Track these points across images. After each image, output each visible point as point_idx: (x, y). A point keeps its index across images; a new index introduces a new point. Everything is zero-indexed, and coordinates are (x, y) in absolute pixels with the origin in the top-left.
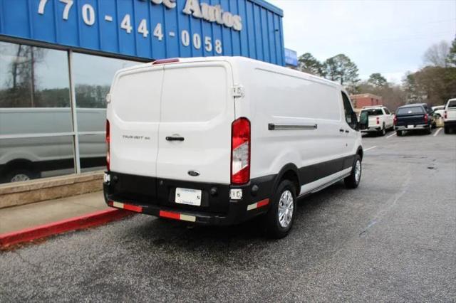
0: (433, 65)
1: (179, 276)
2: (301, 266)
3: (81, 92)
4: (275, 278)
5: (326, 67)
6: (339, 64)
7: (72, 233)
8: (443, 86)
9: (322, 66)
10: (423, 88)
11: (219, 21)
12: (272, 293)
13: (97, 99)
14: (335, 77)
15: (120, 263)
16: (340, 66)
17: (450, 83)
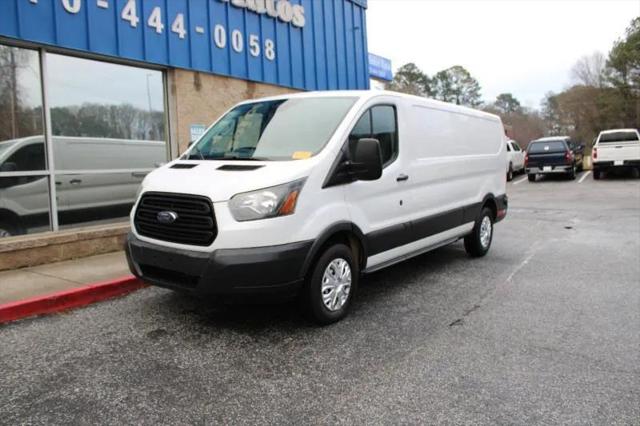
0: (583, 83)
1: (174, 386)
2: (356, 373)
3: (92, 115)
4: (315, 391)
5: (436, 83)
6: (454, 79)
7: (32, 320)
8: (596, 113)
9: (430, 82)
10: (569, 115)
11: (271, 12)
12: (305, 415)
13: (110, 124)
14: (448, 98)
15: (91, 366)
16: (456, 82)
17: (606, 109)
